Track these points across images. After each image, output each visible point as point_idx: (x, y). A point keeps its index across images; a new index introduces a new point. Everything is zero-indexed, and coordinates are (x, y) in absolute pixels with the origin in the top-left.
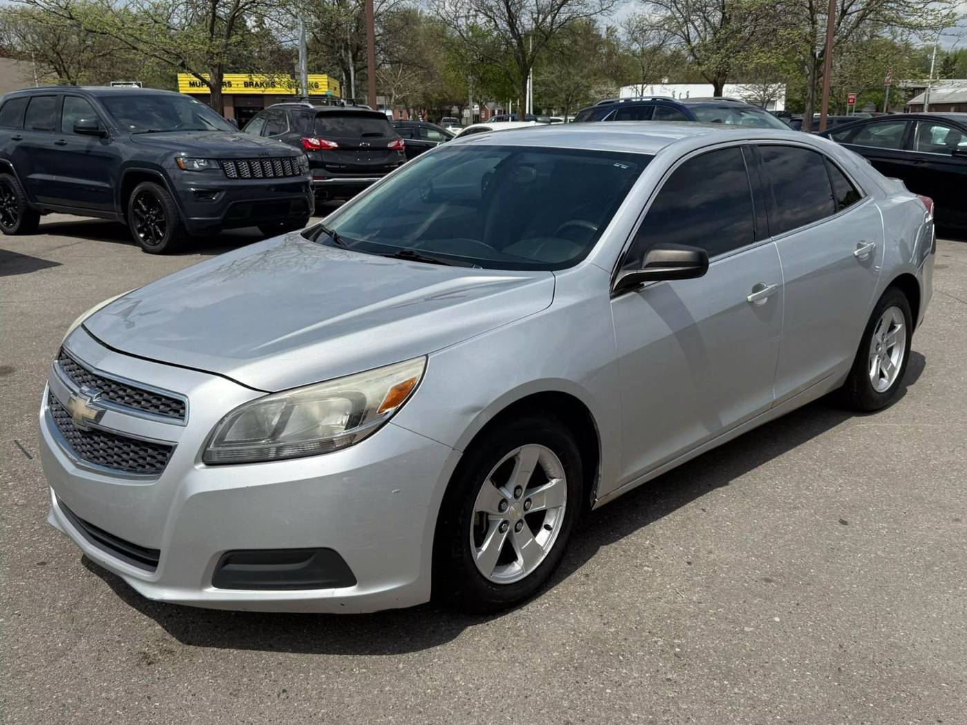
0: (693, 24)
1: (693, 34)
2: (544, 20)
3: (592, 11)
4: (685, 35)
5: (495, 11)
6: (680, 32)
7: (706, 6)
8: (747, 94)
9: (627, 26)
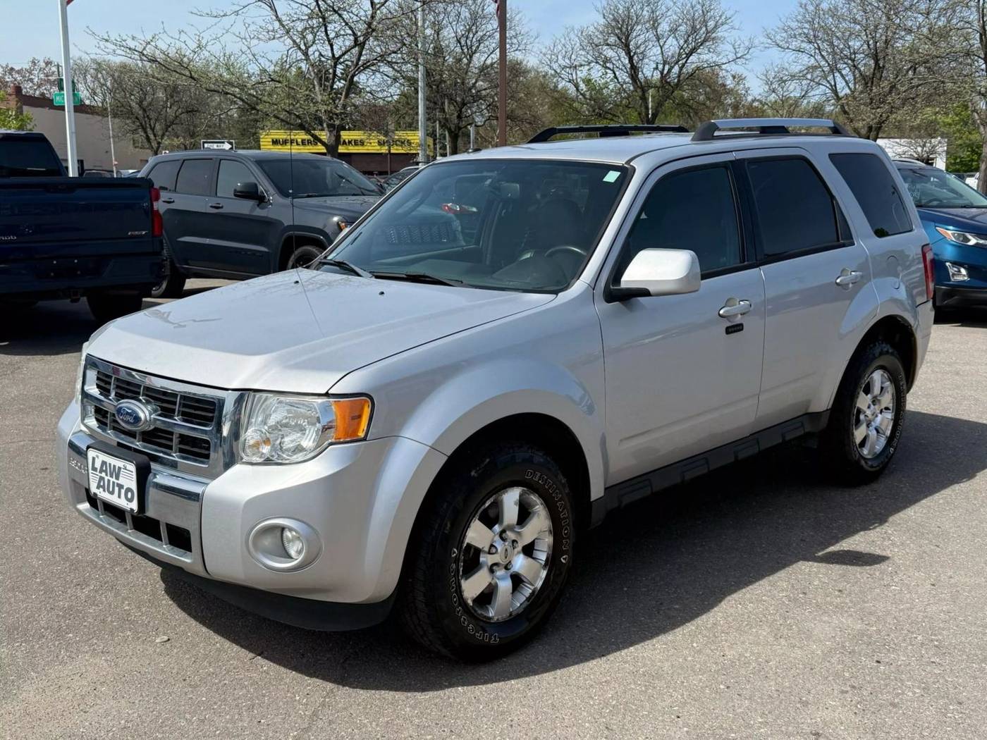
0: (840, 73)
1: (840, 84)
2: (670, 71)
3: (724, 60)
4: (831, 85)
5: (614, 62)
6: (825, 83)
7: (855, 53)
8: (900, 150)
9: (764, 78)
